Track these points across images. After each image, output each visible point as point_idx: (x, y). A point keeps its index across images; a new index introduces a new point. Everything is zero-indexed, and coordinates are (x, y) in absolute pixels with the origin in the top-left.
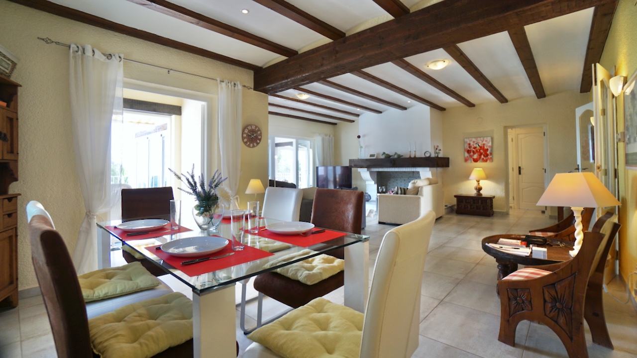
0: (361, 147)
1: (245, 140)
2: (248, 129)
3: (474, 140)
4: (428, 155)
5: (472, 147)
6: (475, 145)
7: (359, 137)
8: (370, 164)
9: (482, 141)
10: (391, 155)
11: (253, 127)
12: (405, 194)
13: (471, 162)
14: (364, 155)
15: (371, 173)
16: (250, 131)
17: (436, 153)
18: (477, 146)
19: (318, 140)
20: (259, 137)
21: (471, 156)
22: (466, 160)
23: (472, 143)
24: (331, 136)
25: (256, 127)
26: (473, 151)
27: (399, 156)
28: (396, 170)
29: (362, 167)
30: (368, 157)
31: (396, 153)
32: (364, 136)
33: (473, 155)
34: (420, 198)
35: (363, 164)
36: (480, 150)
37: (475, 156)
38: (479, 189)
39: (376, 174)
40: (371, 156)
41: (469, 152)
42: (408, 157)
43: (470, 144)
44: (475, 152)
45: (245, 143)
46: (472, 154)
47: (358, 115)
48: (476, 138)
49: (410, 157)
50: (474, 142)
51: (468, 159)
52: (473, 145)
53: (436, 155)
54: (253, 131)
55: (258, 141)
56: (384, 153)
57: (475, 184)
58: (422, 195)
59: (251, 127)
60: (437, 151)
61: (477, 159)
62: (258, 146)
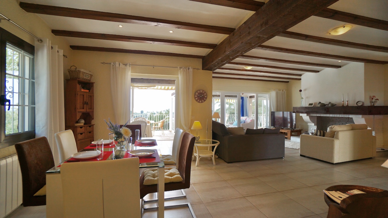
0: (302, 98)
1: (197, 99)
2: (197, 92)
4: (360, 104)
7: (301, 91)
8: (309, 110)
10: (326, 104)
11: (201, 91)
12: (324, 136)
14: (305, 103)
15: (311, 118)
16: (199, 94)
17: (371, 102)
19: (273, 94)
20: (206, 97)
24: (284, 90)
25: (203, 91)
27: (333, 105)
28: (331, 115)
29: (302, 113)
30: (307, 105)
31: (330, 103)
32: (305, 90)
34: (333, 140)
35: (303, 111)
39: (316, 118)
40: (310, 104)
42: (341, 105)
45: (197, 100)
47: (301, 75)
49: (343, 106)
53: (372, 104)
54: (201, 94)
55: (205, 99)
56: (320, 103)
58: (337, 138)
60: (374, 100)
62: (205, 102)
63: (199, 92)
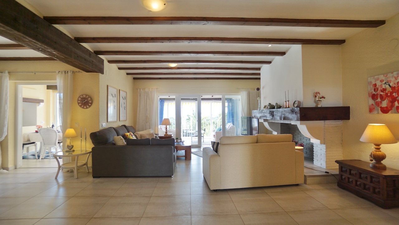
1: (80, 104)
2: (80, 97)
3: (382, 77)
5: (380, 89)
6: (384, 87)
9: (396, 79)
11: (84, 96)
13: (378, 113)
16: (81, 98)
18: (387, 86)
20: (90, 102)
21: (378, 104)
22: (371, 110)
23: (378, 83)
25: (86, 95)
26: (381, 95)
27: (278, 107)
31: (276, 104)
33: (381, 102)
36: (391, 93)
37: (385, 104)
38: (379, 158)
41: (374, 97)
43: (375, 85)
44: (384, 96)
45: (81, 106)
46: (379, 100)
48: (386, 75)
50: (381, 81)
51: (374, 108)
52: (381, 86)
54: (85, 99)
55: (90, 104)
56: (269, 104)
57: (372, 148)
59: (83, 96)
61: (386, 107)
62: (90, 107)
63: (82, 97)
